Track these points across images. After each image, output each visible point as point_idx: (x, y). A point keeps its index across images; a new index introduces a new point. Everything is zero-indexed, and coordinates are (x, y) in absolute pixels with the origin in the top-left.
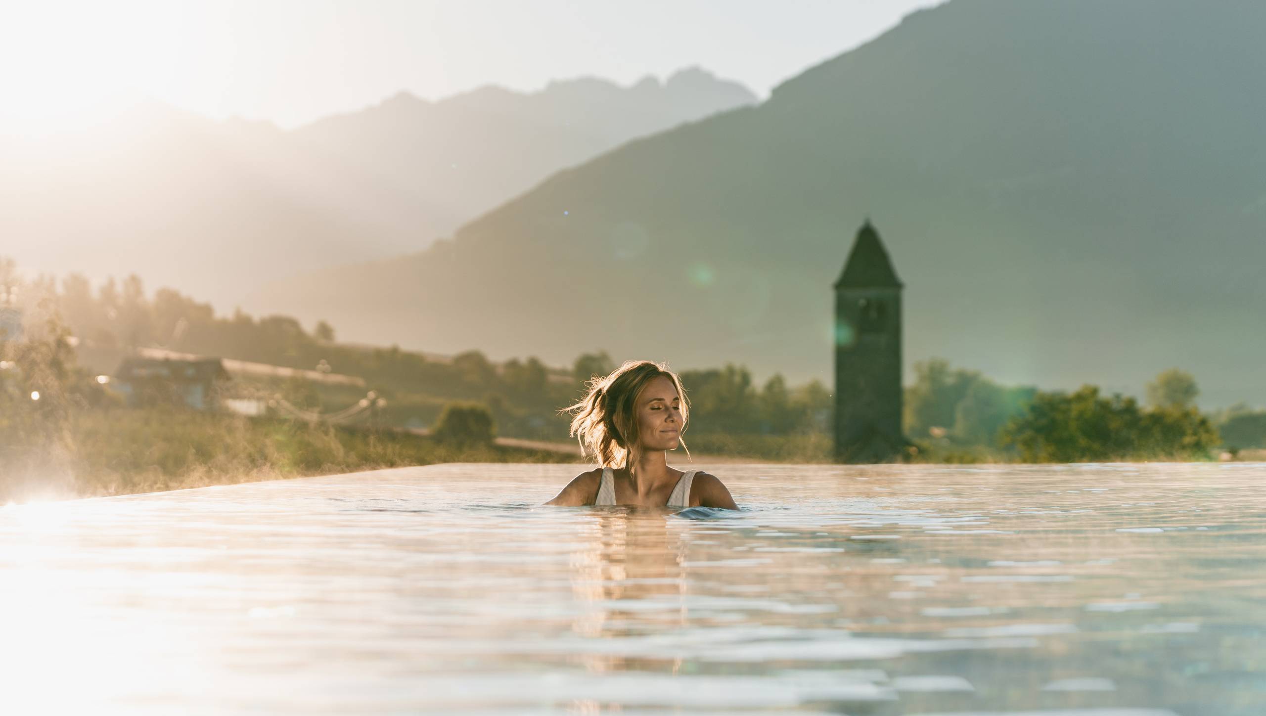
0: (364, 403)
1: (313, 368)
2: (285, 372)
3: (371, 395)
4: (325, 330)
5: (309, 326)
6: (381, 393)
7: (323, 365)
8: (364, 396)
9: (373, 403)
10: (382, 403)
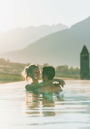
0: (14, 70)
1: (7, 66)
2: (3, 66)
3: (15, 69)
4: (8, 60)
5: (6, 60)
6: (17, 69)
7: (8, 65)
8: (14, 69)
9: (15, 71)
10: (17, 70)
